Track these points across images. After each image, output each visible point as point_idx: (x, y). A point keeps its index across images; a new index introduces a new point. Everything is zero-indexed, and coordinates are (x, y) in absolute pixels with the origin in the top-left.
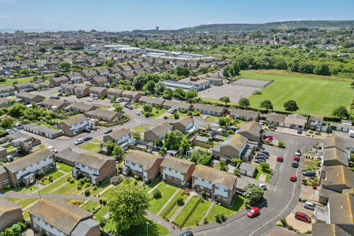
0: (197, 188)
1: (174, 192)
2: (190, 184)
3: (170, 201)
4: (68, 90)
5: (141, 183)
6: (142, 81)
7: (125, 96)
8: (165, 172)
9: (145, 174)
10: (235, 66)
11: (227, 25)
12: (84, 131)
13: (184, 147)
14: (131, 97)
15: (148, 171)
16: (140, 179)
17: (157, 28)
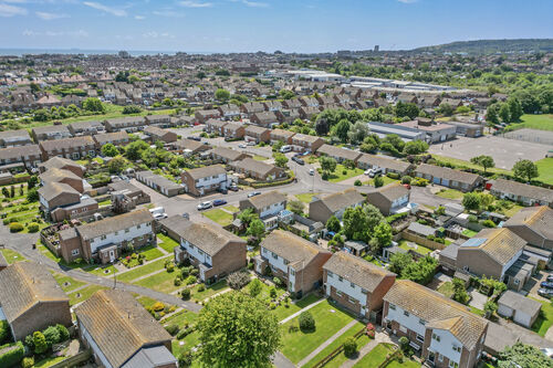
0: (391, 328)
1: (342, 325)
2: (376, 316)
3: (330, 342)
4: (216, 128)
5: (282, 294)
6: (329, 121)
7: (297, 142)
8: (331, 282)
9: (292, 279)
10: (513, 105)
11: (505, 41)
12: (219, 190)
13: (380, 239)
14: (306, 145)
15: (297, 274)
16: (283, 285)
17: (377, 47)
